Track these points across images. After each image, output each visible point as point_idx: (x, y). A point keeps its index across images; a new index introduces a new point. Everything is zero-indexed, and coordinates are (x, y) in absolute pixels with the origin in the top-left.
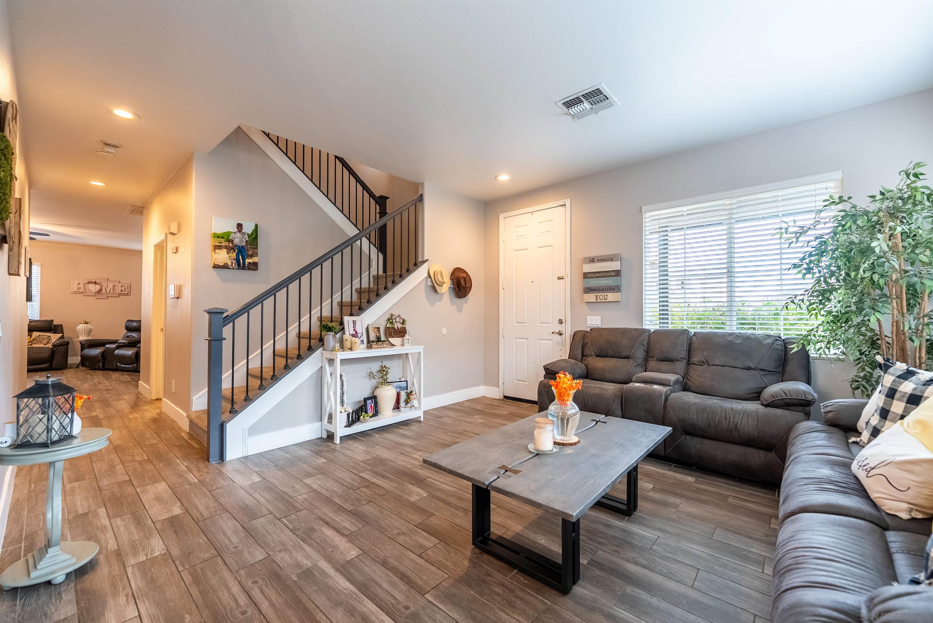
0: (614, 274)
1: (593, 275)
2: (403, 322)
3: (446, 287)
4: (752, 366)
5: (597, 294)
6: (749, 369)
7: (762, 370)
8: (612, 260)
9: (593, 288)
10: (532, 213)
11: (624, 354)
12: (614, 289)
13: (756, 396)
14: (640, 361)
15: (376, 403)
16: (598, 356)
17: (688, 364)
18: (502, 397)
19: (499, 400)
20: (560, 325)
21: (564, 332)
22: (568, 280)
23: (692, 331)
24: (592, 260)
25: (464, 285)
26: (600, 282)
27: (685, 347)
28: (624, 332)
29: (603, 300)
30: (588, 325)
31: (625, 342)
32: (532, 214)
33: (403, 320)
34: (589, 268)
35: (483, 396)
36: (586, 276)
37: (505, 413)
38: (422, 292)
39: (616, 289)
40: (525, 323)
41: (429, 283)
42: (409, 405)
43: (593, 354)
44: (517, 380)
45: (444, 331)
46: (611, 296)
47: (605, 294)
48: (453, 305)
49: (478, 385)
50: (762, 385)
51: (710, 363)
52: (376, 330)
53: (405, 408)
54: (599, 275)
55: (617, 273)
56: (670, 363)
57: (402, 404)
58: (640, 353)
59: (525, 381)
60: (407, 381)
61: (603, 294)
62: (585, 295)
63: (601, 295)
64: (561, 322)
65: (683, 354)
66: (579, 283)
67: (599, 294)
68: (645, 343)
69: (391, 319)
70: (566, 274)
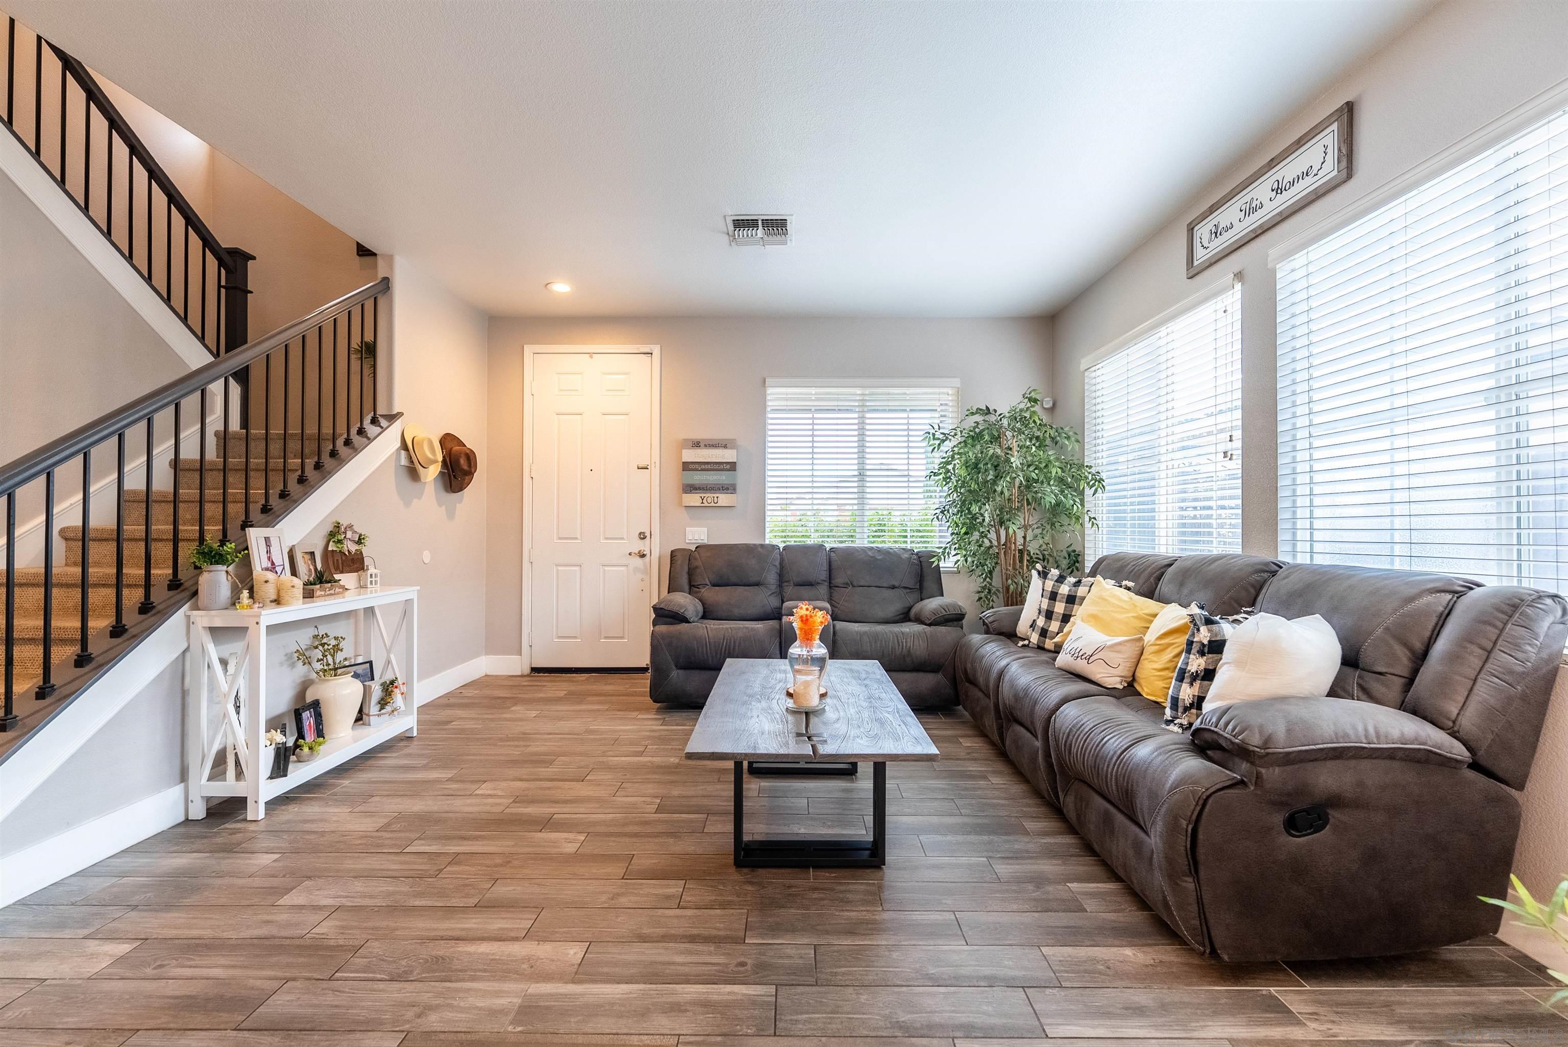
0: (728, 467)
1: (697, 466)
2: (360, 541)
3: (432, 473)
4: (896, 584)
5: (703, 495)
6: (893, 587)
7: (905, 588)
8: (725, 447)
9: (697, 486)
10: (591, 354)
11: (754, 579)
12: (727, 489)
13: (905, 617)
14: (773, 588)
15: (318, 717)
16: (714, 585)
17: (830, 587)
18: (527, 671)
19: (522, 676)
20: (641, 542)
21: (647, 552)
22: (655, 471)
23: (828, 546)
24: (697, 444)
25: (466, 467)
26: (708, 478)
27: (825, 567)
28: (749, 549)
29: (713, 504)
30: (687, 541)
31: (753, 562)
32: (591, 357)
33: (360, 535)
34: (690, 455)
35: (486, 675)
36: (687, 466)
38: (391, 480)
39: (729, 488)
40: (576, 538)
41: (404, 461)
42: (388, 708)
43: (708, 583)
44: (559, 637)
45: (427, 557)
46: (724, 499)
47: (715, 495)
48: (440, 505)
49: (477, 655)
50: (908, 605)
51: (855, 584)
52: (308, 557)
53: (379, 715)
54: (706, 467)
55: (732, 466)
56: (810, 587)
57: (374, 709)
58: (771, 578)
59: (575, 637)
60: (371, 663)
61: (712, 495)
62: (685, 495)
63: (709, 496)
64: (642, 536)
65: (824, 575)
66: (674, 477)
67: (707, 495)
68: (777, 563)
69: (335, 533)
70: (653, 462)
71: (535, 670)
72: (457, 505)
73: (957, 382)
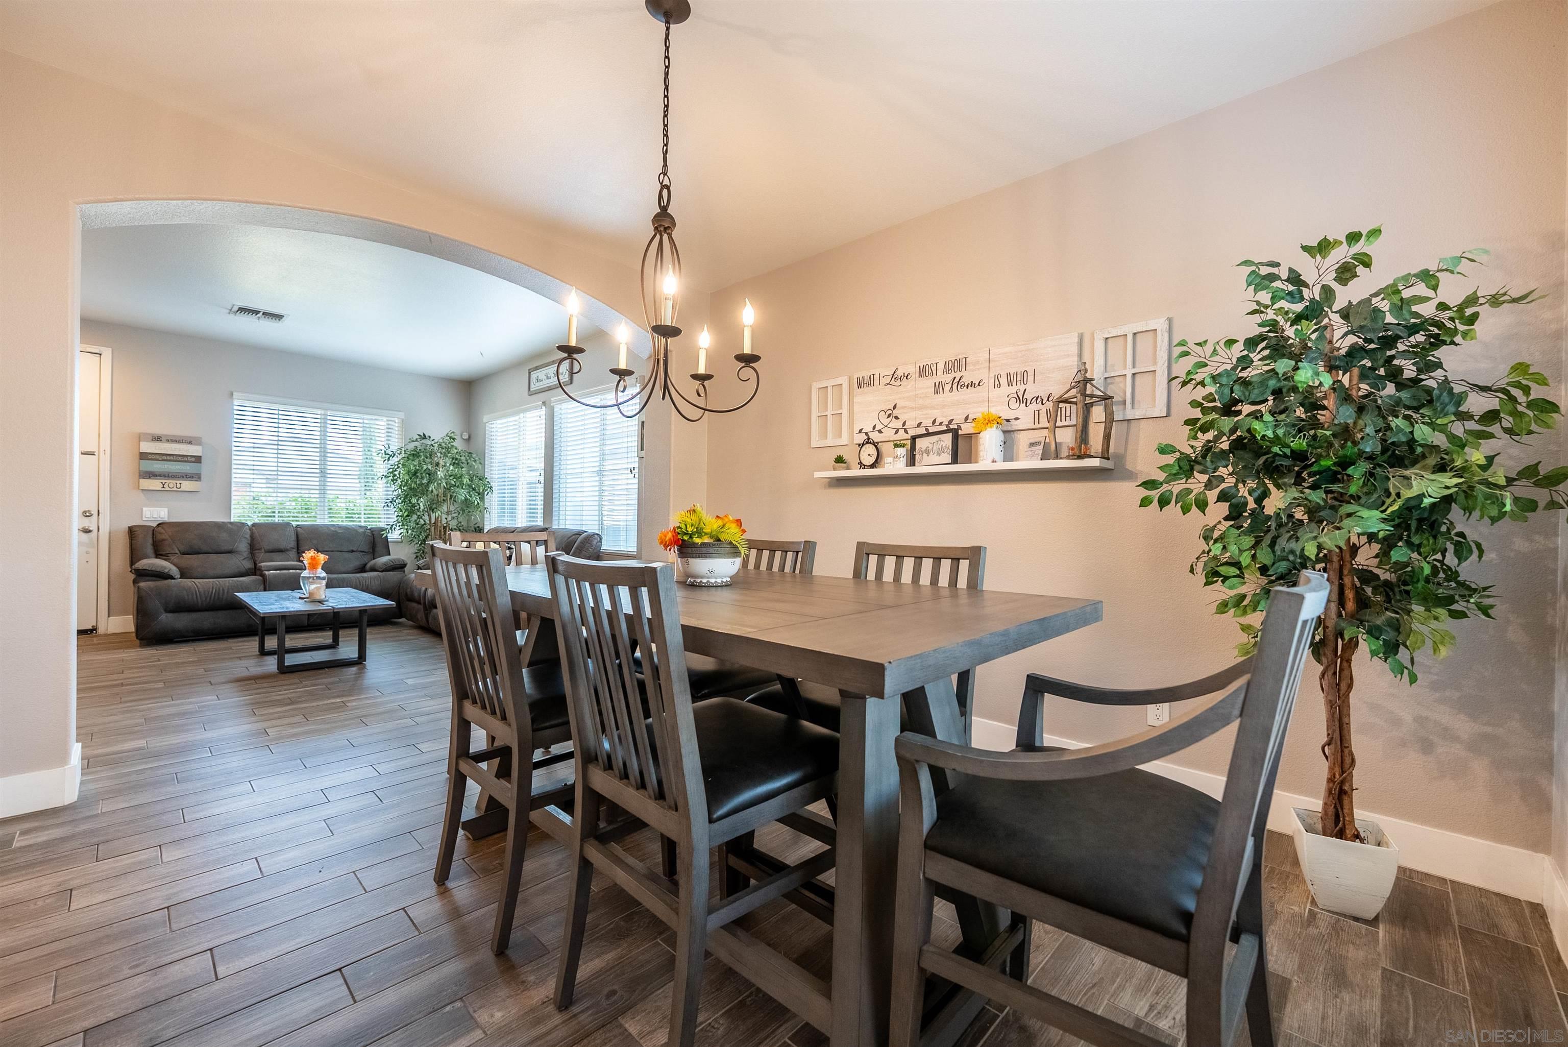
0: (193, 459)
1: (157, 457)
4: (355, 549)
5: (164, 481)
6: (352, 551)
7: (361, 551)
8: (190, 443)
9: (157, 474)
11: (229, 548)
12: (190, 477)
13: (362, 569)
14: (245, 554)
16: (184, 554)
17: (298, 553)
20: (86, 519)
21: (94, 528)
22: (104, 457)
23: (294, 524)
24: (158, 439)
26: (170, 467)
27: (294, 538)
28: (220, 526)
29: (175, 489)
30: (144, 519)
31: (224, 535)
34: (147, 447)
36: (143, 456)
39: (196, 477)
43: (177, 552)
46: (187, 485)
47: (178, 482)
50: (363, 562)
54: (168, 458)
55: (198, 459)
56: (280, 553)
58: (243, 547)
61: (174, 482)
62: (142, 481)
63: (171, 483)
64: (86, 514)
65: (292, 544)
66: (129, 464)
67: (168, 481)
68: (248, 536)
70: (102, 450)
73: (402, 415)
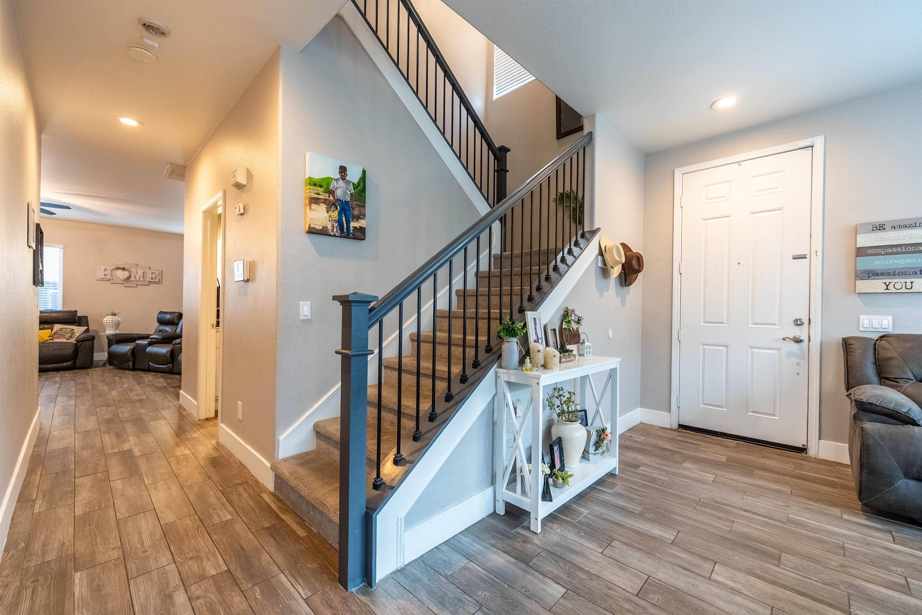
1: (879, 250)
2: (578, 322)
3: (616, 271)
5: (888, 281)
9: (879, 271)
10: (739, 163)
15: (561, 451)
18: (676, 426)
19: (671, 429)
20: (797, 328)
21: (804, 337)
22: (817, 259)
24: (879, 228)
25: (636, 267)
26: (897, 262)
29: (904, 290)
30: (861, 329)
32: (740, 165)
33: (579, 317)
35: (642, 423)
36: (861, 252)
37: (724, 459)
38: (593, 277)
40: (723, 323)
41: (600, 264)
42: (600, 450)
43: (913, 378)
44: (705, 404)
45: (611, 333)
46: (921, 284)
47: (909, 280)
49: (635, 408)
52: (553, 332)
53: (594, 454)
54: (894, 250)
57: (592, 449)
59: (722, 407)
60: (585, 411)
61: (903, 280)
62: (859, 282)
63: (899, 282)
64: (798, 323)
66: (844, 264)
67: (894, 281)
69: (566, 315)
70: (813, 253)
71: (680, 426)
72: (627, 296)
